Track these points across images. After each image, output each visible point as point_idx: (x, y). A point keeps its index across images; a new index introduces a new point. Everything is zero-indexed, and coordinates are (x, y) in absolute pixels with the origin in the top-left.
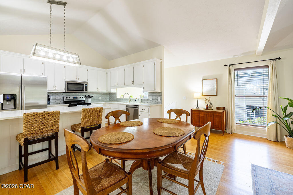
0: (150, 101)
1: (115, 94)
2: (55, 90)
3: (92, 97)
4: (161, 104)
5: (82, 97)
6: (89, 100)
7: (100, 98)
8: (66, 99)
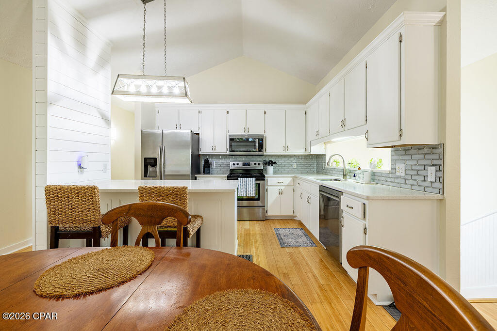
0: (399, 181)
1: (320, 157)
2: (215, 151)
3: (275, 163)
4: (440, 196)
5: (257, 163)
6: (270, 169)
7: (295, 166)
8: (233, 166)
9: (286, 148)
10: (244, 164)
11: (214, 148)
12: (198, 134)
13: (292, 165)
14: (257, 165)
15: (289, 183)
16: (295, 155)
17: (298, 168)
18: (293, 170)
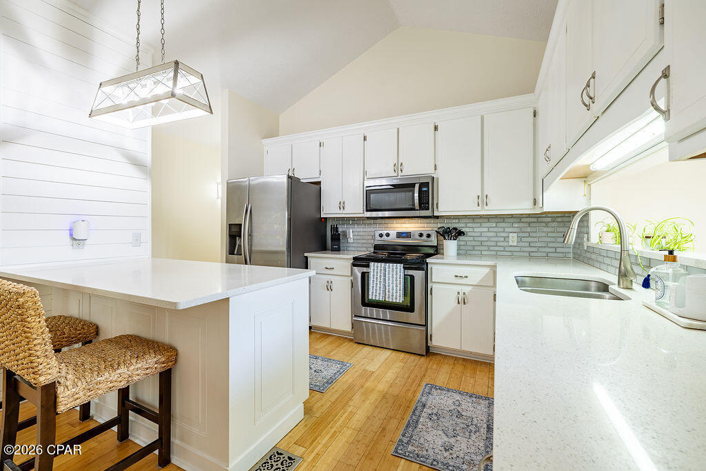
2: (345, 212)
5: (425, 233)
6: (450, 246)
7: (513, 239)
8: (380, 238)
9: (483, 200)
10: (400, 235)
11: (342, 206)
12: (319, 183)
13: (506, 238)
14: (424, 237)
15: (481, 281)
16: (512, 216)
17: (521, 244)
18: (511, 249)
